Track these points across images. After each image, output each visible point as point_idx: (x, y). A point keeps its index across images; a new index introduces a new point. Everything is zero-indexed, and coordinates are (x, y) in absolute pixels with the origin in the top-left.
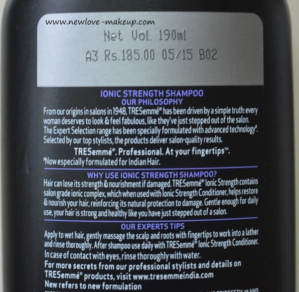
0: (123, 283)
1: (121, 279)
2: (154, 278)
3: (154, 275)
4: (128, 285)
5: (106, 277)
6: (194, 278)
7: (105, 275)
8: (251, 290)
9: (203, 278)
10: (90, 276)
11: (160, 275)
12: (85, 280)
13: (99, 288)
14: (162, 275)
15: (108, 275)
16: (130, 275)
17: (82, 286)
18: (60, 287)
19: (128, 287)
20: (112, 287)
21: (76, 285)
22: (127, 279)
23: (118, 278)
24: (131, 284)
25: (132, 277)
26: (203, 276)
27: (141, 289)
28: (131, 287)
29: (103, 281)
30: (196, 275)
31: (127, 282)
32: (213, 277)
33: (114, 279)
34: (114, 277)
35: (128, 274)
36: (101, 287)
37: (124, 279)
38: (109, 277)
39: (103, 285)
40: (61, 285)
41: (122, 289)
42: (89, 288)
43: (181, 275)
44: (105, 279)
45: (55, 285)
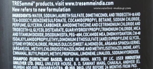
0: (59, 8)
1: (58, 5)
2: (78, 5)
3: (78, 3)
4: (62, 8)
5: (49, 4)
6: (102, 5)
7: (48, 3)
8: (136, 13)
9: (107, 5)
10: (40, 4)
11: (81, 3)
12: (36, 6)
13: (45, 11)
14: (82, 3)
15: (50, 3)
16: (63, 3)
17: (35, 10)
18: (21, 11)
19: (62, 10)
20: (52, 10)
21: (31, 9)
22: (62, 5)
23: (56, 5)
24: (64, 8)
25: (64, 4)
26: (107, 3)
27: (70, 11)
28: (64, 10)
29: (47, 6)
30: (103, 3)
31: (61, 7)
32: (113, 4)
33: (54, 5)
34: (53, 4)
35: (62, 2)
36: (46, 10)
37: (60, 5)
38: (51, 4)
39: (47, 9)
40: (22, 10)
41: (59, 12)
42: (39, 11)
43: (94, 3)
44: (48, 5)
45: (18, 10)
